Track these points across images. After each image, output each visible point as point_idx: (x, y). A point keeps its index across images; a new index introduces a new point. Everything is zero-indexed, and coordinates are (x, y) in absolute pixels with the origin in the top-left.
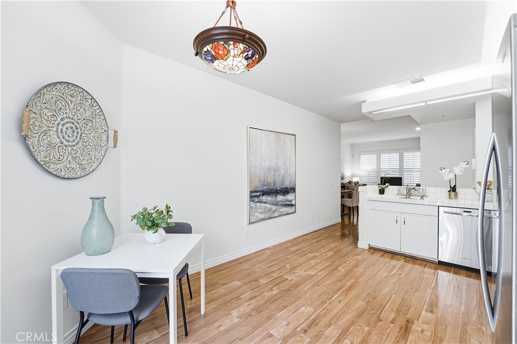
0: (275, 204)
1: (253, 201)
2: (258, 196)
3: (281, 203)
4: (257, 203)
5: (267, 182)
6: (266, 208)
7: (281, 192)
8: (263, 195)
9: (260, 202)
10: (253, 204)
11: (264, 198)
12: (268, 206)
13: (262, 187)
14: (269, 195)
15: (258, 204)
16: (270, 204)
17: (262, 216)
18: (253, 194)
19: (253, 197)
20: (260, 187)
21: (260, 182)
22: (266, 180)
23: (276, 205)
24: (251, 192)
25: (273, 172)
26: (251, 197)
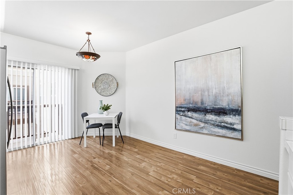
0: (203, 121)
1: (179, 114)
2: (184, 111)
3: (213, 123)
4: (182, 116)
5: (193, 101)
6: (191, 122)
7: (212, 111)
8: (188, 111)
9: (185, 116)
10: (178, 116)
11: (190, 114)
12: (194, 121)
13: (187, 105)
14: (196, 112)
15: (183, 118)
16: (197, 120)
17: (188, 128)
18: (178, 109)
19: (178, 111)
20: (185, 105)
21: (185, 100)
22: (192, 99)
23: (205, 123)
24: (177, 107)
25: (200, 93)
26: (176, 111)
